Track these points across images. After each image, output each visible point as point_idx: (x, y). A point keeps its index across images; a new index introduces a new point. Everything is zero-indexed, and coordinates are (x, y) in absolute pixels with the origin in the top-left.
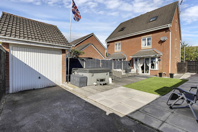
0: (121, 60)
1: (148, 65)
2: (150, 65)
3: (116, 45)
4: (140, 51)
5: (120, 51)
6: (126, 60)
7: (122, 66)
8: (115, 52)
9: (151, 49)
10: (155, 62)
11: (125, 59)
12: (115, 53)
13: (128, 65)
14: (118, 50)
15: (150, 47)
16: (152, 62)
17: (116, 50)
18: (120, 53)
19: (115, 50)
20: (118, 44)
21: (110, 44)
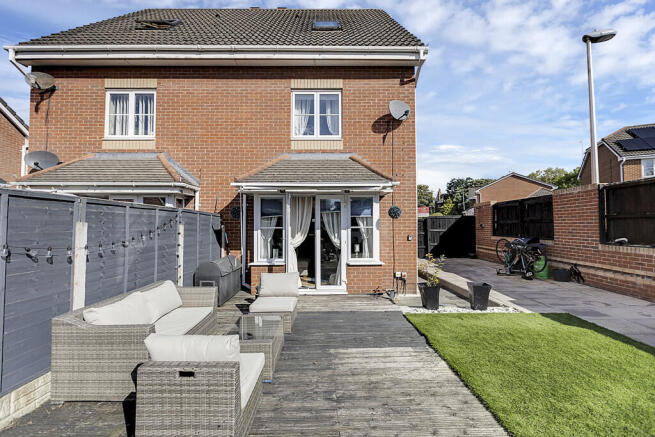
0: (155, 201)
1: (335, 240)
2: (344, 239)
3: (114, 98)
4: (286, 156)
5: (152, 146)
6: (197, 204)
7: (181, 252)
8: (105, 146)
9: (341, 152)
10: (369, 221)
11: (189, 199)
12: (105, 157)
13: (212, 237)
14: (131, 134)
15: (335, 140)
16: (354, 222)
17: (118, 136)
18: (153, 156)
19: (107, 135)
20: (132, 96)
21: (61, 83)
